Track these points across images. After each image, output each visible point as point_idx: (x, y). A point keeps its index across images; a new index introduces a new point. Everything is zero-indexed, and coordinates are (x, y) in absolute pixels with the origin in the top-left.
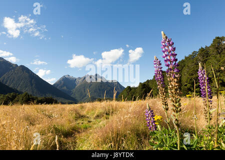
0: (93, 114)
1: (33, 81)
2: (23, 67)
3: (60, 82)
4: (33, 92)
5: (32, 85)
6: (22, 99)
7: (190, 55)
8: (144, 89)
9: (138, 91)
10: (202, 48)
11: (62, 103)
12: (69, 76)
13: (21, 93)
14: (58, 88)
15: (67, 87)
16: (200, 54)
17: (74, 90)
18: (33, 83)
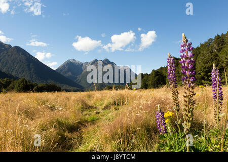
0: (102, 104)
1: (31, 64)
2: (18, 49)
3: (63, 66)
4: (32, 78)
5: (30, 69)
6: (19, 86)
7: (206, 43)
8: (157, 77)
9: (151, 78)
10: (218, 36)
11: (67, 91)
12: (74, 60)
13: (17, 78)
14: (61, 73)
15: (72, 73)
16: (216, 42)
17: (81, 76)
18: (31, 67)
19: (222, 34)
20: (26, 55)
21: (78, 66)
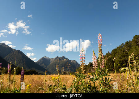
1: (24, 59)
2: (19, 52)
3: (40, 60)
5: (23, 62)
7: (120, 46)
10: (127, 42)
12: (46, 57)
14: (39, 64)
15: (44, 64)
16: (126, 46)
17: (49, 66)
18: (24, 61)
19: (130, 41)
20: (22, 55)
21: (48, 60)
